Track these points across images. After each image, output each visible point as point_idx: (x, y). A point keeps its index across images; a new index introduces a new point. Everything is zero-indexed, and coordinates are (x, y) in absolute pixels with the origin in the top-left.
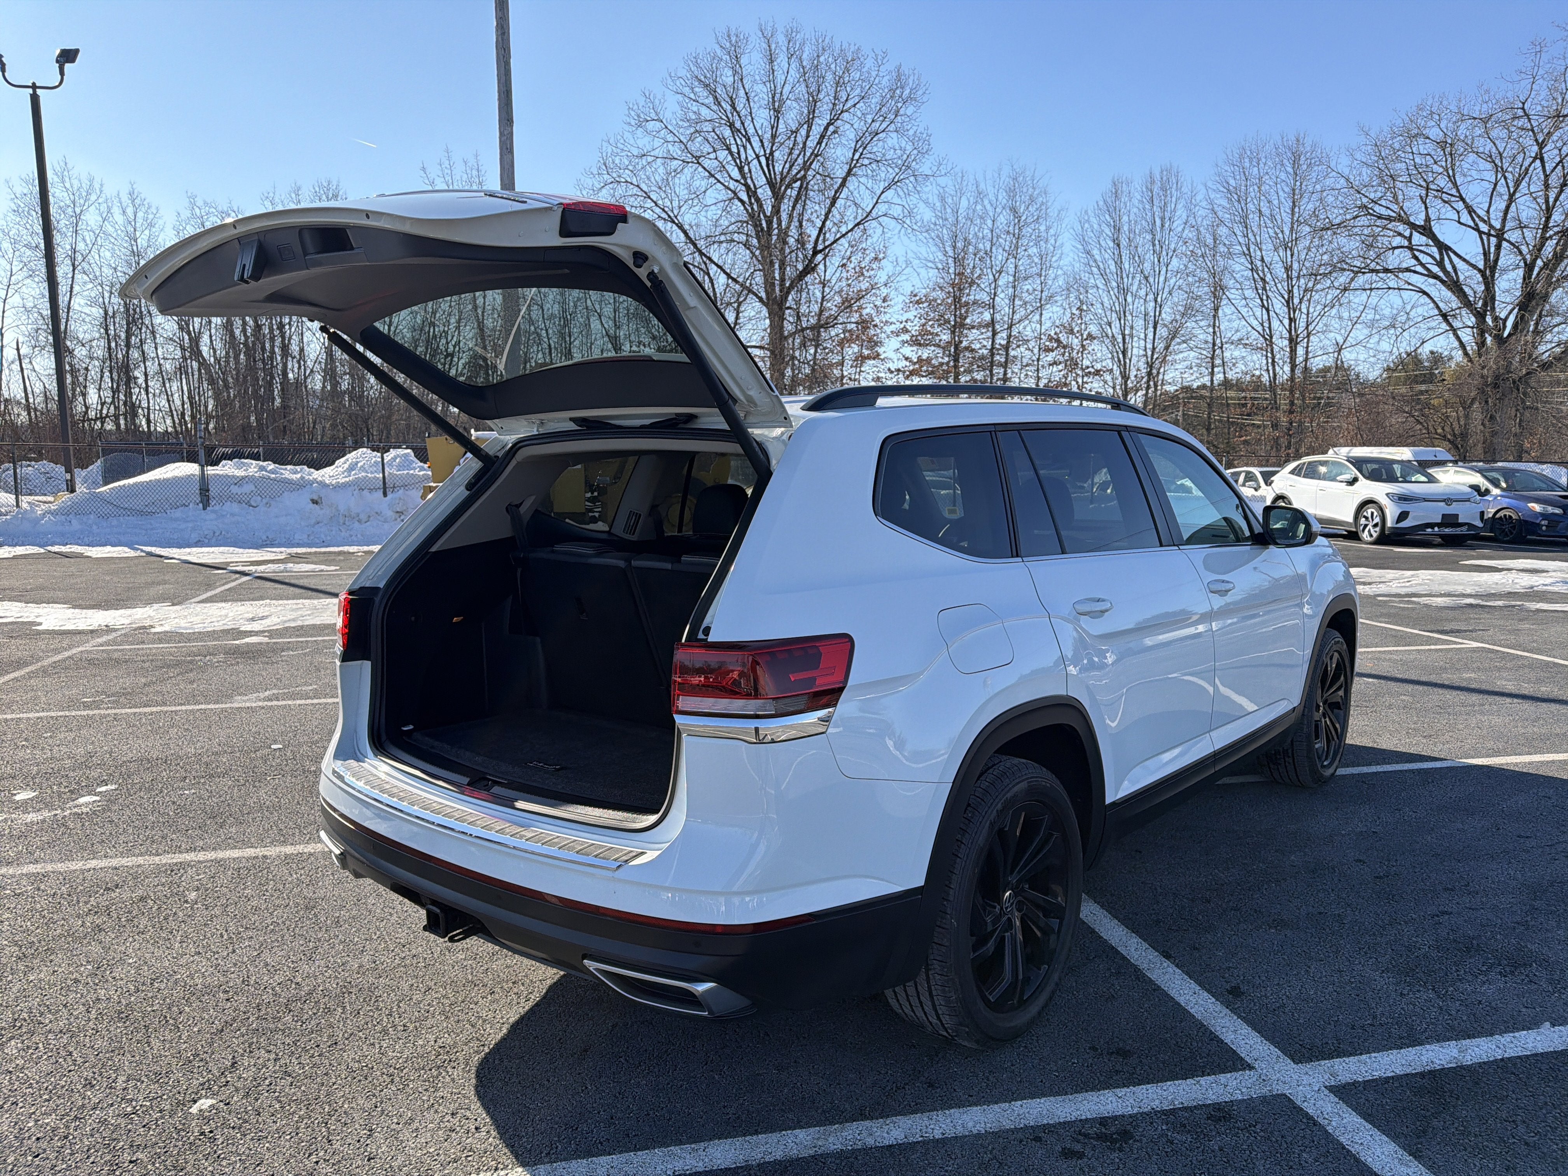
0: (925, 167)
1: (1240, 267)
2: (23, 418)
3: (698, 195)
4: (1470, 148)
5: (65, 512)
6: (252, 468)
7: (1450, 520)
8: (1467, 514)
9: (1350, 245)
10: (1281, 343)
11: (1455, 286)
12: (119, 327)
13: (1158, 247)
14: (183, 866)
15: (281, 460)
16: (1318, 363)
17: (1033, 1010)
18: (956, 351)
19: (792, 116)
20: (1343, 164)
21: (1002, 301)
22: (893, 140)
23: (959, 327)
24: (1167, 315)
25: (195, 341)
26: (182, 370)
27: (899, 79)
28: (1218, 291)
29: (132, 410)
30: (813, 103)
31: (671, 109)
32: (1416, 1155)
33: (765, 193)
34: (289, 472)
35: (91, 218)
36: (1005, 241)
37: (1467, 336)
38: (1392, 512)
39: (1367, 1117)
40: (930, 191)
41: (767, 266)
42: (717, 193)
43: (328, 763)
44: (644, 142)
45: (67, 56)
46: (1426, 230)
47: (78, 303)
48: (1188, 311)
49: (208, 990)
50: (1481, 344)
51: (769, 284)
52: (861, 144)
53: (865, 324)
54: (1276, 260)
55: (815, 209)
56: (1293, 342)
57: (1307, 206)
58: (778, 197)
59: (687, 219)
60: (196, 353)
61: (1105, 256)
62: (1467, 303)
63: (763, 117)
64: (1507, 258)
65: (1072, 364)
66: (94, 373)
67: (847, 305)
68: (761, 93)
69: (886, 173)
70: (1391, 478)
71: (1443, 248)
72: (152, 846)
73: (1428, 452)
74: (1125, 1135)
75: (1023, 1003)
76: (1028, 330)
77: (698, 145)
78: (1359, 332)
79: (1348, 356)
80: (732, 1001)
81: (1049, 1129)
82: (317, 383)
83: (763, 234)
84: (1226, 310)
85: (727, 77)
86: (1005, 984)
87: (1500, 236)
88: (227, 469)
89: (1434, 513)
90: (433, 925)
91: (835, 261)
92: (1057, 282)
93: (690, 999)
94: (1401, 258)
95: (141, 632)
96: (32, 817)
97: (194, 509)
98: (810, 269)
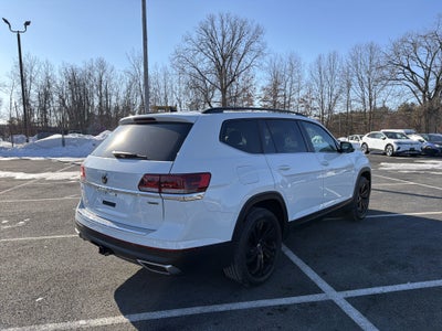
0: (265, 52)
1: (355, 79)
2: (17, 123)
3: (202, 60)
4: (420, 44)
5: (26, 148)
6: (77, 136)
7: (412, 150)
8: (417, 148)
9: (386, 72)
10: (367, 100)
11: (417, 84)
12: (43, 98)
13: (332, 73)
14: (44, 240)
15: (85, 133)
16: (378, 106)
17: (266, 277)
18: (275, 103)
19: (228, 38)
20: (384, 49)
21: (288, 89)
22: (256, 44)
23: (275, 96)
24: (334, 93)
25: (64, 101)
26: (60, 110)
27: (258, 28)
28: (349, 85)
29: (46, 120)
30: (234, 34)
31: (195, 36)
32: (365, 315)
33: (221, 60)
34: (87, 137)
35: (36, 68)
36: (289, 72)
37: (420, 98)
38: (395, 147)
39: (354, 306)
40: (267, 58)
41: (221, 80)
42: (207, 60)
43: (77, 209)
44: (186, 45)
45: (27, 23)
46: (408, 68)
47: (32, 91)
48: (341, 92)
49: (45, 271)
50: (424, 100)
51: (222, 85)
52: (248, 46)
53: (249, 95)
54: (365, 76)
55: (235, 64)
56: (371, 100)
57: (375, 61)
58: (224, 61)
59: (199, 67)
60: (64, 104)
61: (317, 76)
62: (420, 89)
63: (220, 38)
64: (432, 75)
65: (308, 106)
66: (36, 110)
67: (244, 90)
68: (219, 32)
69: (254, 53)
70: (396, 138)
71: (413, 73)
72: (36, 234)
73: (408, 131)
74: (286, 309)
75: (263, 275)
76: (295, 97)
77: (202, 46)
78: (390, 97)
79: (386, 104)
80: (177, 270)
81: (265, 308)
82: (97, 113)
83: (220, 71)
84: (351, 91)
85: (210, 27)
86: (257, 269)
87: (430, 69)
88: (70, 136)
89: (407, 147)
90: (101, 252)
91: (241, 78)
92: (303, 83)
93: (165, 270)
94: (402, 76)
95: (43, 180)
96: (6, 227)
97: (61, 147)
98: (233, 80)
